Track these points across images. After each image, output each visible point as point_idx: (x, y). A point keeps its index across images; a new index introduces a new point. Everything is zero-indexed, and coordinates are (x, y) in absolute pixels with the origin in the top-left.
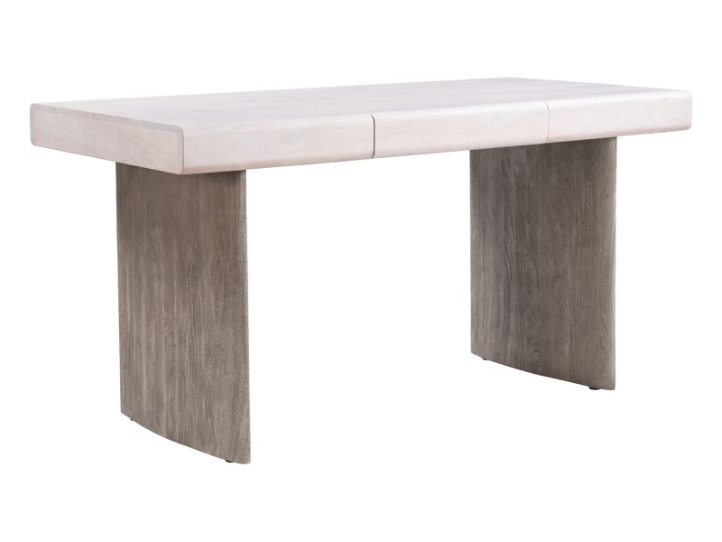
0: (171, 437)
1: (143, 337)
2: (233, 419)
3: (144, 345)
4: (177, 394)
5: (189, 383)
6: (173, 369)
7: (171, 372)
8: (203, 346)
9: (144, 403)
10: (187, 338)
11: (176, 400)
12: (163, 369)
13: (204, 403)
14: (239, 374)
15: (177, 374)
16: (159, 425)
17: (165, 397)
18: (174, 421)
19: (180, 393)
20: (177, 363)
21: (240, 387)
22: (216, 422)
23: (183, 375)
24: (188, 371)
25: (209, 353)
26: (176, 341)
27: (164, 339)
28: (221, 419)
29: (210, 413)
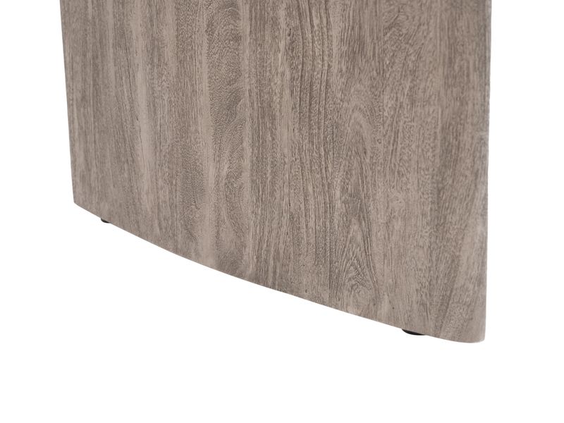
0: (230, 265)
1: (136, 25)
2: (439, 225)
3: (139, 44)
4: (247, 163)
5: (286, 133)
6: (235, 98)
7: (227, 109)
8: (335, 32)
9: (145, 183)
10: (282, 13)
11: (246, 176)
12: (204, 101)
13: (338, 181)
14: (463, 102)
15: (246, 110)
16: (191, 236)
17: (210, 172)
18: (239, 230)
19: (259, 161)
20: (247, 84)
21: (466, 138)
22: (378, 233)
23: (266, 113)
24: (284, 103)
25: (355, 49)
26: (244, 26)
27: (203, 24)
28: (398, 225)
29: (358, 209)
